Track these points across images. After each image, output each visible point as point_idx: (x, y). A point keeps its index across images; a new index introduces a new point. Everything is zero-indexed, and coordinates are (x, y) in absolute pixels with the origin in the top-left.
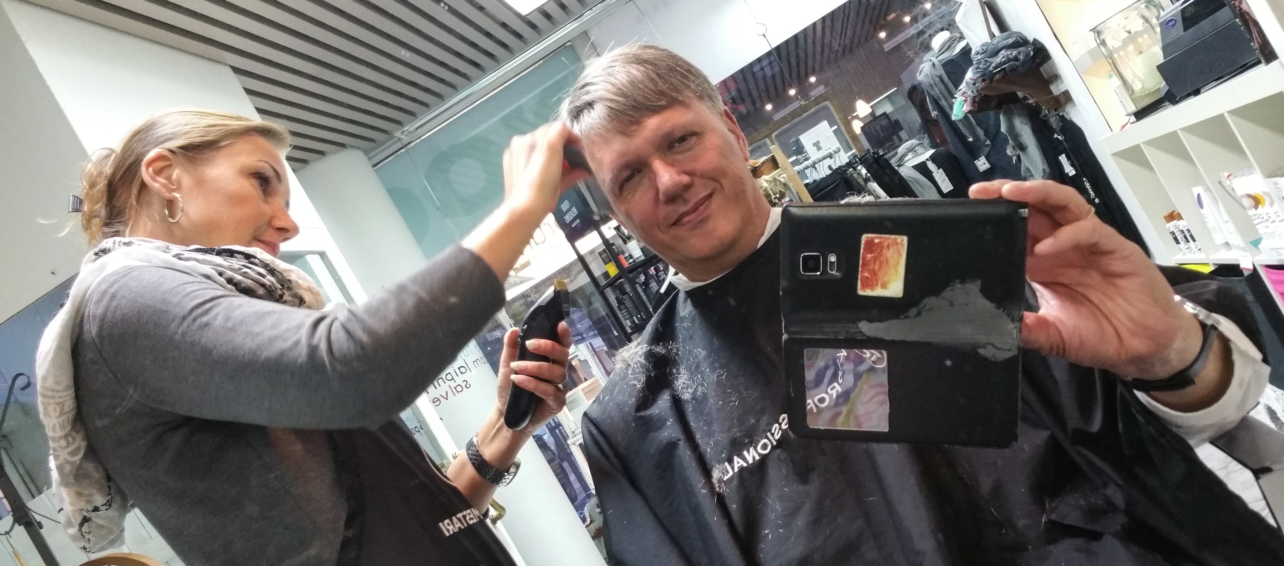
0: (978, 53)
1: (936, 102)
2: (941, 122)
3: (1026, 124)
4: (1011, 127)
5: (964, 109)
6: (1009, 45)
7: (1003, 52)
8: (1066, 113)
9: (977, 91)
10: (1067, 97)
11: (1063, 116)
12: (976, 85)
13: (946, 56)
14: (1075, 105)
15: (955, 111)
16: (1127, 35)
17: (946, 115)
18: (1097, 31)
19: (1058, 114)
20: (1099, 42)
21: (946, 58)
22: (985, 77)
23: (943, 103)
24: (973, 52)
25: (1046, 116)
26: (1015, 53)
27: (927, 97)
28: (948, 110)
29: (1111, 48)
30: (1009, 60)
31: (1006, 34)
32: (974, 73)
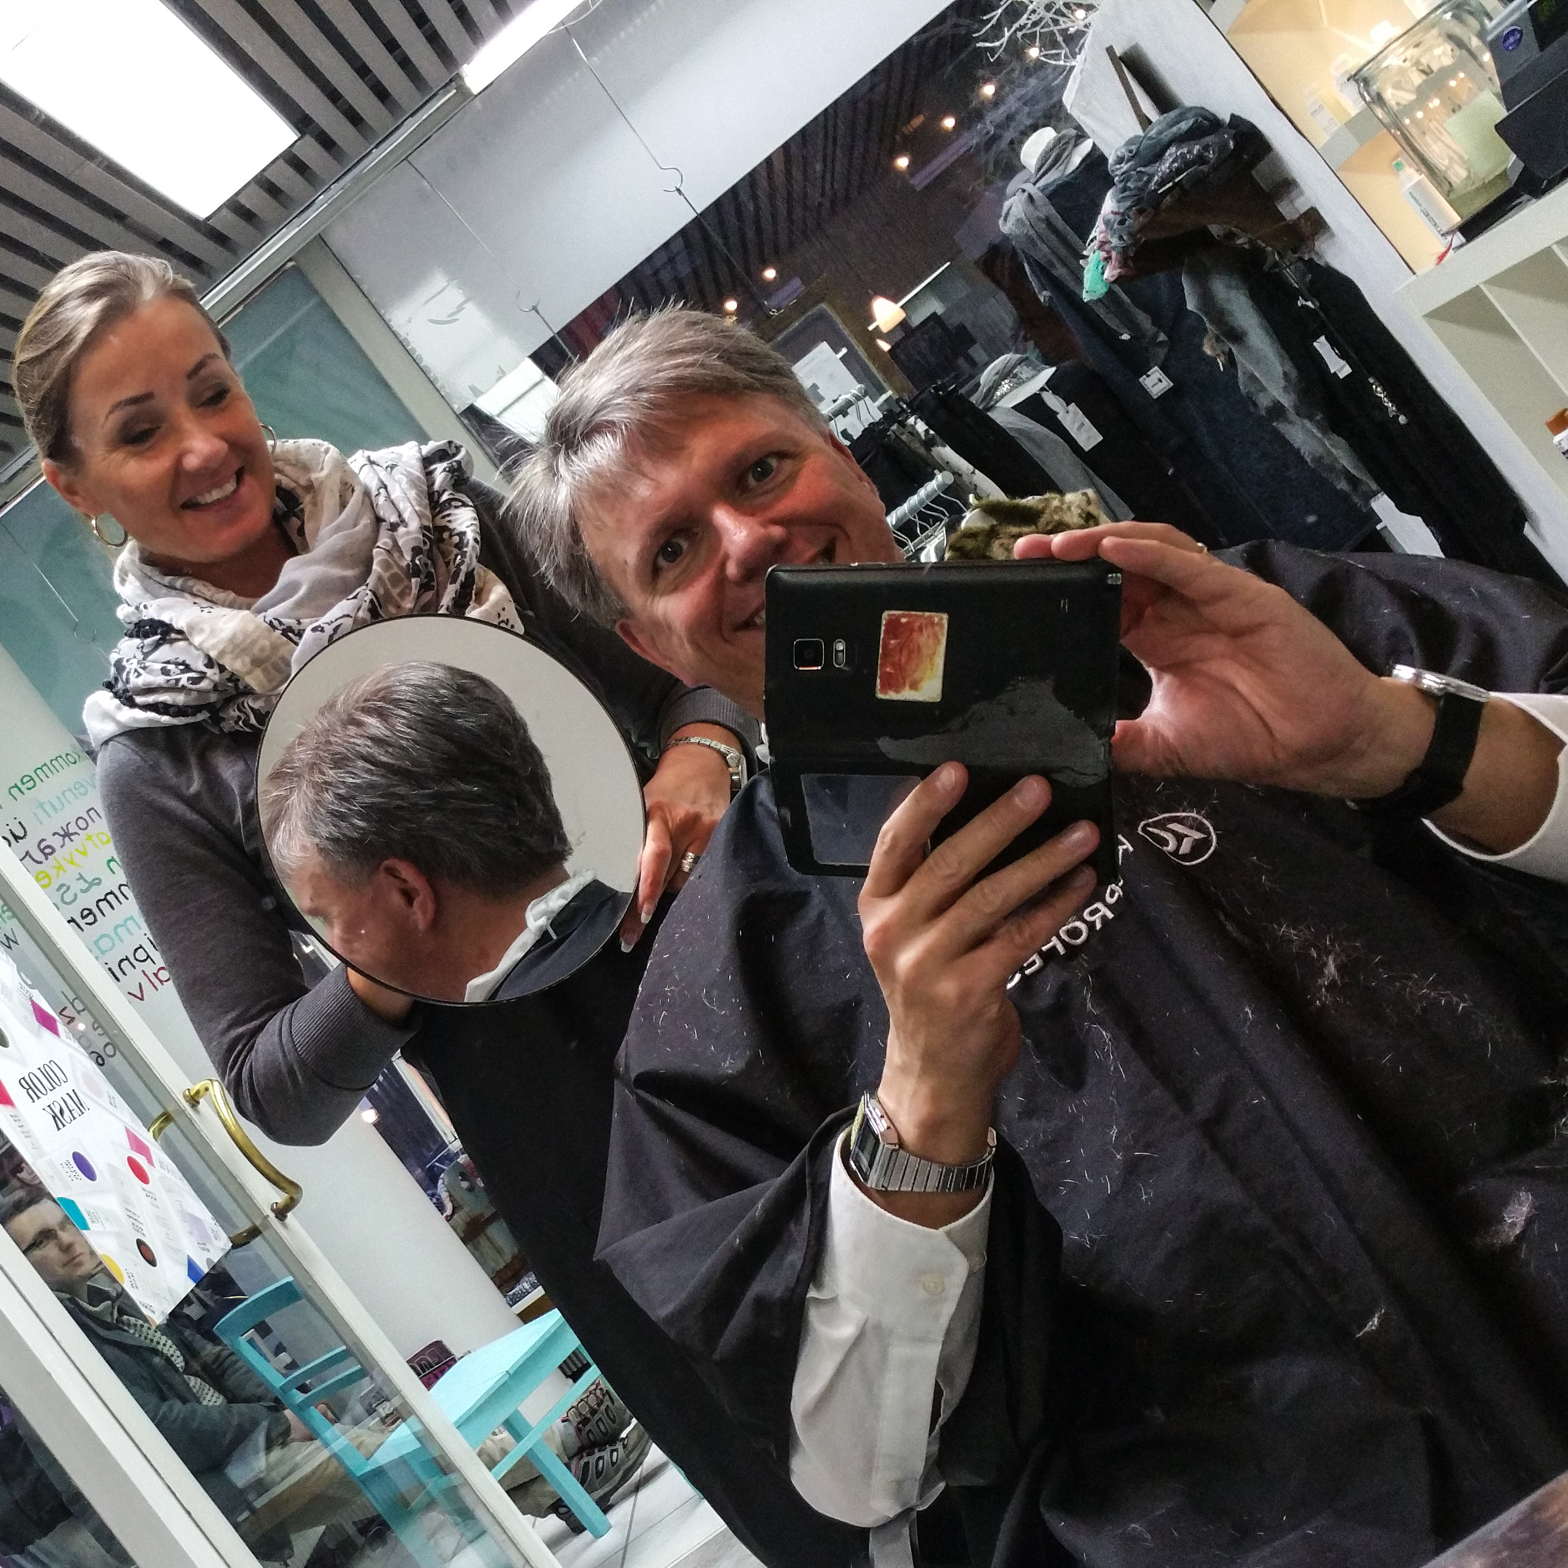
0: (1120, 160)
1: (1044, 272)
2: (1062, 310)
3: (1236, 288)
4: (1207, 299)
5: (1106, 276)
6: (1181, 135)
7: (1173, 149)
8: (1317, 253)
9: (1130, 234)
10: (1315, 222)
11: (1311, 260)
12: (1127, 223)
13: (1053, 176)
14: (1333, 235)
15: (1087, 284)
16: (1424, 77)
17: (1068, 295)
18: (1360, 79)
19: (1301, 259)
20: (1368, 99)
21: (1054, 181)
22: (1143, 205)
23: (1060, 271)
24: (1111, 161)
25: (1276, 264)
26: (1196, 149)
27: (1026, 265)
28: (1071, 284)
29: (1396, 108)
30: (1187, 164)
31: (1173, 114)
32: (1119, 201)
